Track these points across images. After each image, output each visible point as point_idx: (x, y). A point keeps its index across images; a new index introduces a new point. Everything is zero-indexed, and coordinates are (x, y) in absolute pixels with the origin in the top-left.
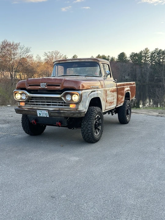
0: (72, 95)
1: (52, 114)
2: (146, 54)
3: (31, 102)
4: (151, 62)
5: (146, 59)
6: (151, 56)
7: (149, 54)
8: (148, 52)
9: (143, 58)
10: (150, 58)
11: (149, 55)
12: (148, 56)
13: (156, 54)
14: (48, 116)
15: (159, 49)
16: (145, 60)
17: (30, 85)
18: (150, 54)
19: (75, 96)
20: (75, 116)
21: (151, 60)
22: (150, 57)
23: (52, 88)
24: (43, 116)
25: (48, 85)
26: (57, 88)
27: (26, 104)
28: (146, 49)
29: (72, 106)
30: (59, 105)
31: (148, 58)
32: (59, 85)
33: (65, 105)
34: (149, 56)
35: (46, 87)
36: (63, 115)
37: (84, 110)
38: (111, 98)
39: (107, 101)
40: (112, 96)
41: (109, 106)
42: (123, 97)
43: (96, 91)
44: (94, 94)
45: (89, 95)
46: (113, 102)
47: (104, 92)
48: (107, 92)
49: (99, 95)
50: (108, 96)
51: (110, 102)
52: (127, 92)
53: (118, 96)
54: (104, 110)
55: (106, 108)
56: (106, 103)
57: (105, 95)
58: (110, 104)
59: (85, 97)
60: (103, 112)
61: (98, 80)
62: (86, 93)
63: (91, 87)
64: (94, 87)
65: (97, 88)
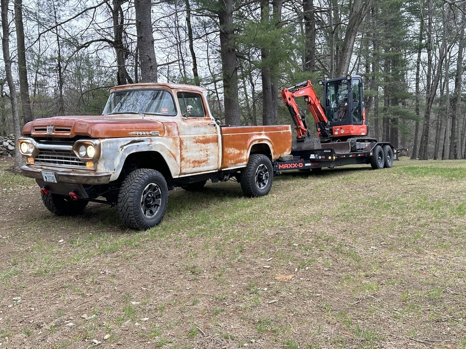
0: (87, 146)
1: (61, 179)
3: (40, 157)
14: (56, 182)
17: (36, 130)
19: (90, 149)
20: (91, 182)
23: (61, 134)
24: (50, 181)
25: (57, 130)
26: (66, 134)
27: (35, 161)
29: (89, 165)
30: (73, 163)
32: (69, 130)
33: (80, 164)
35: (53, 134)
36: (73, 181)
37: (111, 172)
38: (198, 154)
39: (184, 158)
40: (201, 150)
41: (194, 167)
42: (242, 151)
43: (147, 141)
44: (138, 146)
45: (122, 147)
46: (207, 160)
47: (173, 143)
48: (184, 143)
49: (153, 147)
50: (186, 150)
51: (196, 160)
52: (257, 142)
53: (226, 149)
54: (177, 175)
55: (183, 171)
56: (183, 162)
57: (179, 147)
58: (196, 164)
59: (109, 151)
60: (174, 177)
61: (159, 122)
62: (111, 144)
63: (132, 133)
64: (141, 133)
65: (151, 135)
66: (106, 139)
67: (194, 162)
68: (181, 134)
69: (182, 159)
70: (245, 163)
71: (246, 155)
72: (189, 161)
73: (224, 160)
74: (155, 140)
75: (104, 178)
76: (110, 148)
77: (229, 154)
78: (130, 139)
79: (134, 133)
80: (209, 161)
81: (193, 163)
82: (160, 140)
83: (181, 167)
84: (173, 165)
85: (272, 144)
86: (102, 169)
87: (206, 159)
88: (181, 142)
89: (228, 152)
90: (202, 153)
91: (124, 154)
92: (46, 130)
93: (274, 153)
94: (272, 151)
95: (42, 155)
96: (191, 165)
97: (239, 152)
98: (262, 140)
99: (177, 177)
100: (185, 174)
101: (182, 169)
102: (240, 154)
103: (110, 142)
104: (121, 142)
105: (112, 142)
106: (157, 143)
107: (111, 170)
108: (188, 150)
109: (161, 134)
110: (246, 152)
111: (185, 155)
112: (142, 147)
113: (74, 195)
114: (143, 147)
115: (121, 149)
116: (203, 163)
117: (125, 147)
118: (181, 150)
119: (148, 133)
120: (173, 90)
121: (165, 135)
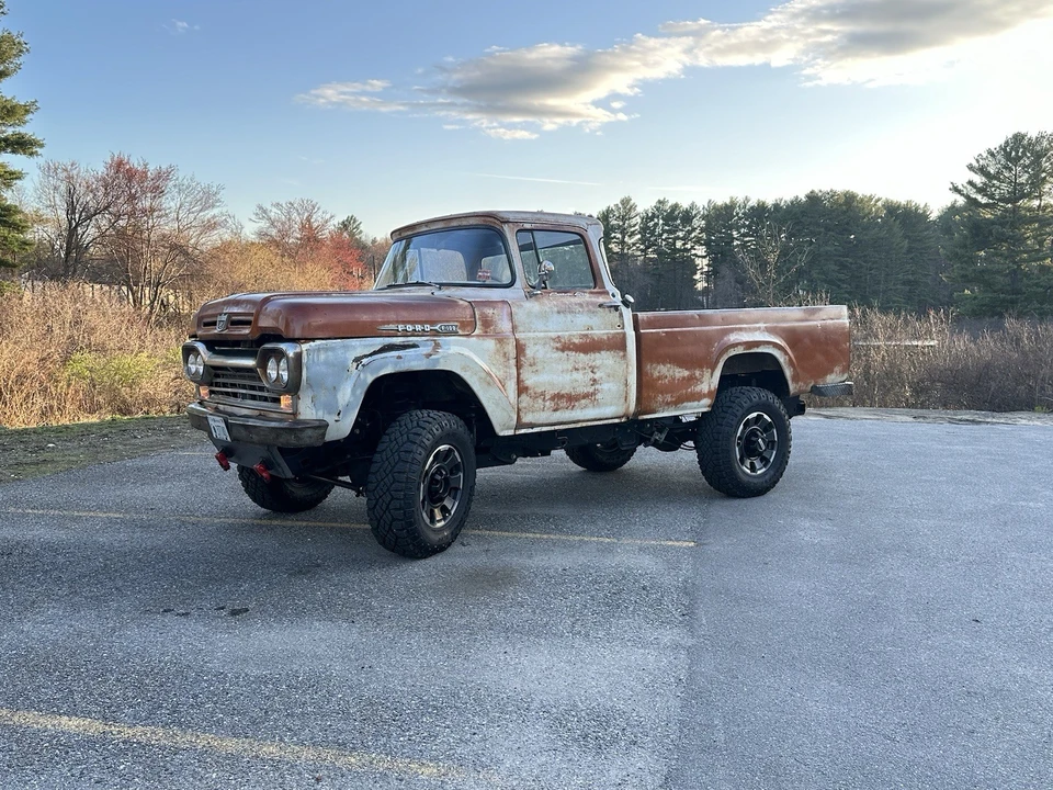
0: (277, 357)
1: (235, 434)
2: (624, 219)
3: (217, 385)
4: (642, 251)
5: (624, 237)
6: (644, 230)
7: (633, 221)
8: (633, 214)
9: (613, 235)
10: (639, 236)
11: (635, 226)
12: (633, 229)
13: (661, 222)
15: (670, 204)
16: (623, 242)
17: (204, 324)
18: (639, 221)
21: (643, 241)
22: (639, 233)
23: (237, 331)
24: (221, 437)
25: (231, 323)
26: (244, 332)
27: (211, 392)
28: (625, 202)
29: (285, 401)
30: (261, 398)
31: (633, 234)
32: (249, 323)
33: (270, 400)
34: (637, 227)
35: (227, 331)
37: (330, 419)
38: (568, 377)
39: (527, 389)
40: (577, 369)
41: (555, 410)
42: (697, 373)
43: (425, 346)
44: (399, 357)
45: (358, 360)
46: (593, 394)
47: (498, 351)
48: (528, 352)
49: (441, 360)
50: (534, 368)
51: (563, 392)
52: (740, 350)
53: (648, 367)
54: (508, 428)
55: (526, 419)
56: (523, 397)
57: (513, 362)
58: (563, 403)
59: (323, 369)
60: (501, 434)
61: (461, 302)
62: (330, 353)
63: (386, 327)
64: (410, 328)
65: (436, 333)
66: (318, 342)
67: (558, 397)
68: (521, 329)
69: (522, 389)
70: (707, 401)
71: (710, 381)
72: (543, 394)
73: (645, 394)
74: (448, 344)
75: (309, 432)
76: (326, 363)
77: (659, 378)
78: (379, 342)
79: (392, 327)
80: (599, 396)
81: (553, 398)
82: (461, 345)
83: (519, 410)
84: (497, 405)
85: (786, 353)
86: (308, 411)
87: (591, 390)
88: (520, 349)
89: (656, 374)
90: (578, 376)
91: (362, 376)
92: (214, 324)
93: (796, 378)
94: (788, 373)
95: (218, 380)
96: (548, 403)
97: (686, 373)
98: (757, 344)
99: (511, 433)
100: (532, 426)
101: (522, 414)
102: (691, 380)
103: (326, 349)
104: (354, 348)
105: (332, 349)
106: (454, 349)
107: (330, 413)
108: (539, 368)
109: (464, 330)
110: (708, 375)
111: (530, 379)
112: (409, 361)
113: (263, 471)
114: (414, 361)
115: (355, 364)
116: (583, 401)
117: (365, 361)
118: (519, 366)
119: (428, 327)
120: (506, 227)
121: (477, 332)
